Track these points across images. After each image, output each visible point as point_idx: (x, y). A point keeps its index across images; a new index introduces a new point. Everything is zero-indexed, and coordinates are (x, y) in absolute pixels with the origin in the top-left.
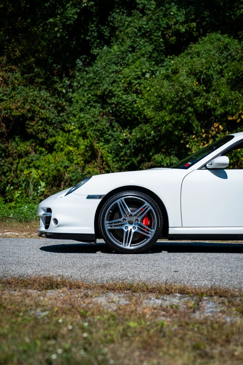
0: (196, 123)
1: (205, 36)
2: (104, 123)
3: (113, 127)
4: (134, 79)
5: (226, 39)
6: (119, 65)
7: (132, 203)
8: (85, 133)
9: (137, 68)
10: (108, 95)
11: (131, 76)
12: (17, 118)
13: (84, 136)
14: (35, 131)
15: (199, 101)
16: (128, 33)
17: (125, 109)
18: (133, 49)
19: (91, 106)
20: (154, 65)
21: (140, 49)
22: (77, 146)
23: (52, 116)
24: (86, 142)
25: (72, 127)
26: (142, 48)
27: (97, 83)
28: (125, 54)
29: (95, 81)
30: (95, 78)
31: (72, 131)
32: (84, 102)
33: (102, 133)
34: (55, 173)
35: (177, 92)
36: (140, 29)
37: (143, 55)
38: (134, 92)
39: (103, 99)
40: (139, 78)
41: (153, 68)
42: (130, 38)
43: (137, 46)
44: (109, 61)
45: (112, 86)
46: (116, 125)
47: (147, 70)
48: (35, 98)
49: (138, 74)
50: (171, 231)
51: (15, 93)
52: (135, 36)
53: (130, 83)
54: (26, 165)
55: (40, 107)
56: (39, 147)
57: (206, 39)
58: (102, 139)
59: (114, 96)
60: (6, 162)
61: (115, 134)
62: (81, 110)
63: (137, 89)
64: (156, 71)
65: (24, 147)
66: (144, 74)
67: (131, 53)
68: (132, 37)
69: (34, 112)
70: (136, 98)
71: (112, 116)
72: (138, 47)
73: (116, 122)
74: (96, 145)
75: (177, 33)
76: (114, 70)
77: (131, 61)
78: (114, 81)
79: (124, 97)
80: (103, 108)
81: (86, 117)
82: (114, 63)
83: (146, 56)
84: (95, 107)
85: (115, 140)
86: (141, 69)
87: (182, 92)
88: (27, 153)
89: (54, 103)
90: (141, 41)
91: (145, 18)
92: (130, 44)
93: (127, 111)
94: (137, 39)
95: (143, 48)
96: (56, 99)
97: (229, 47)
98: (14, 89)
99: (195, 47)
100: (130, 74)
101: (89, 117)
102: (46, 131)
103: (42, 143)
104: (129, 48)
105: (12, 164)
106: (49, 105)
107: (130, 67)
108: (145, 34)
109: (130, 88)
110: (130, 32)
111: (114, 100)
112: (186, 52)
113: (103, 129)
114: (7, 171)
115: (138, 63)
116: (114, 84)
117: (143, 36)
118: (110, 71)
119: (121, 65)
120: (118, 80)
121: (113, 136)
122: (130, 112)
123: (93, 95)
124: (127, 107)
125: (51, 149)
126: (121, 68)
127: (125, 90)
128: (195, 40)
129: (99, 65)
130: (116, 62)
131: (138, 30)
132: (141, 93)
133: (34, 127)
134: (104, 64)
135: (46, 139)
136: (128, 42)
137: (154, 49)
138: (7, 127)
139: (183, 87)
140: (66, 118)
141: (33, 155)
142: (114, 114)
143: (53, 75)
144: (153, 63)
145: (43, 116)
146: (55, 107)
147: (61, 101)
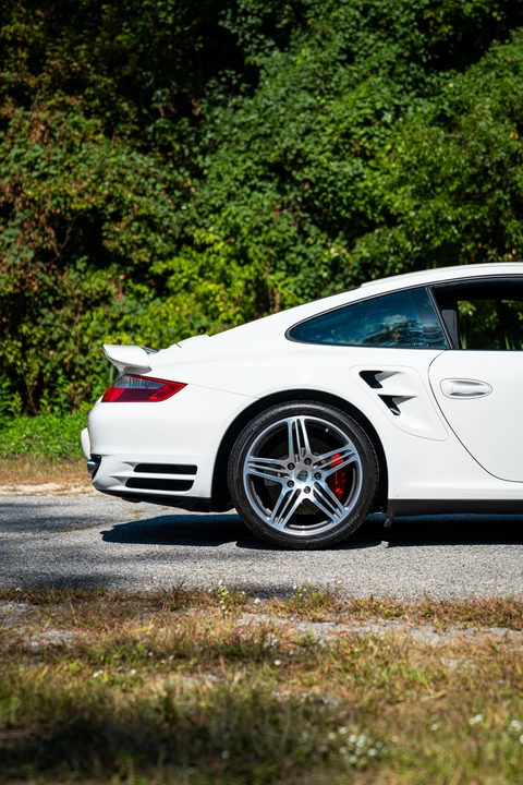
2: (286, 226)
3: (306, 235)
4: (357, 126)
6: (316, 93)
8: (244, 250)
9: (362, 100)
11: (350, 119)
12: (81, 218)
14: (124, 246)
16: (337, 19)
17: (335, 193)
18: (350, 57)
19: (253, 188)
20: (400, 92)
21: (365, 57)
24: (248, 272)
25: (212, 237)
26: (371, 55)
27: (266, 136)
28: (331, 69)
29: (262, 130)
30: (261, 124)
31: (211, 245)
32: (236, 179)
37: (374, 71)
38: (356, 155)
40: (367, 123)
41: (400, 99)
42: (343, 30)
43: (360, 49)
44: (293, 85)
45: (303, 140)
46: (314, 230)
47: (386, 106)
48: (123, 171)
49: (365, 114)
51: (74, 157)
52: (353, 27)
53: (347, 135)
54: (108, 325)
55: (135, 192)
56: (135, 283)
59: (309, 164)
60: (57, 317)
61: (311, 252)
62: (231, 196)
63: (363, 148)
64: (406, 106)
65: (97, 282)
66: (379, 114)
67: (344, 67)
68: (347, 28)
69: (120, 202)
70: (361, 169)
71: (304, 211)
72: (361, 52)
73: (312, 223)
74: (271, 279)
76: (307, 105)
77: (344, 83)
78: (308, 131)
79: (334, 166)
80: (281, 190)
82: (305, 88)
83: (381, 72)
84: (261, 190)
85: (311, 265)
86: (372, 103)
87: (484, 154)
88: (105, 298)
89: (164, 180)
90: (368, 37)
92: (344, 46)
93: (341, 199)
94: (360, 34)
95: (374, 54)
96: (170, 171)
98: (70, 151)
100: (346, 114)
101: (250, 212)
102: (145, 243)
103: (140, 273)
104: (339, 54)
105: (70, 322)
106: (154, 185)
107: (345, 98)
109: (347, 146)
110: (343, 17)
111: (309, 173)
112: (483, 62)
113: (284, 240)
114: (59, 339)
115: (363, 89)
116: (307, 138)
117: (374, 25)
118: (297, 106)
119: (322, 94)
120: (318, 127)
121: (305, 256)
122: (348, 199)
123: (257, 164)
124: (340, 189)
125: (161, 287)
126: (323, 101)
129: (270, 89)
130: (311, 86)
131: (361, 13)
132: (373, 157)
133: (119, 236)
134: (282, 91)
135: (151, 264)
136: (339, 41)
137: (400, 56)
138: (60, 238)
139: (488, 144)
140: (195, 214)
141: (121, 302)
142: (307, 205)
143: (156, 114)
144: (399, 87)
145: (143, 211)
146: (169, 191)
147: (183, 176)
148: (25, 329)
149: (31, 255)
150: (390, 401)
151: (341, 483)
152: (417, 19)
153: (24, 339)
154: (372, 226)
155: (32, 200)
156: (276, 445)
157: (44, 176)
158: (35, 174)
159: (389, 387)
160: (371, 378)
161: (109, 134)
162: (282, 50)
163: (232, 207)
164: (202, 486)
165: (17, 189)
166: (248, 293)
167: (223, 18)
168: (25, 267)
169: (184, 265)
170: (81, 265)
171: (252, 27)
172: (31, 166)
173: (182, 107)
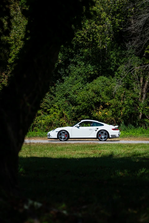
1: (99, 77)
5: (105, 78)
7: (64, 133)
10: (68, 95)
15: (95, 99)
22: (57, 112)
23: (49, 101)
33: (66, 107)
34: (50, 121)
35: (88, 97)
36: (78, 72)
39: (66, 96)
50: (70, 137)
57: (99, 78)
58: (66, 110)
75: (90, 74)
81: (60, 102)
91: (80, 69)
97: (106, 81)
99: (95, 81)
108: (80, 74)
127: (73, 93)
128: (96, 78)
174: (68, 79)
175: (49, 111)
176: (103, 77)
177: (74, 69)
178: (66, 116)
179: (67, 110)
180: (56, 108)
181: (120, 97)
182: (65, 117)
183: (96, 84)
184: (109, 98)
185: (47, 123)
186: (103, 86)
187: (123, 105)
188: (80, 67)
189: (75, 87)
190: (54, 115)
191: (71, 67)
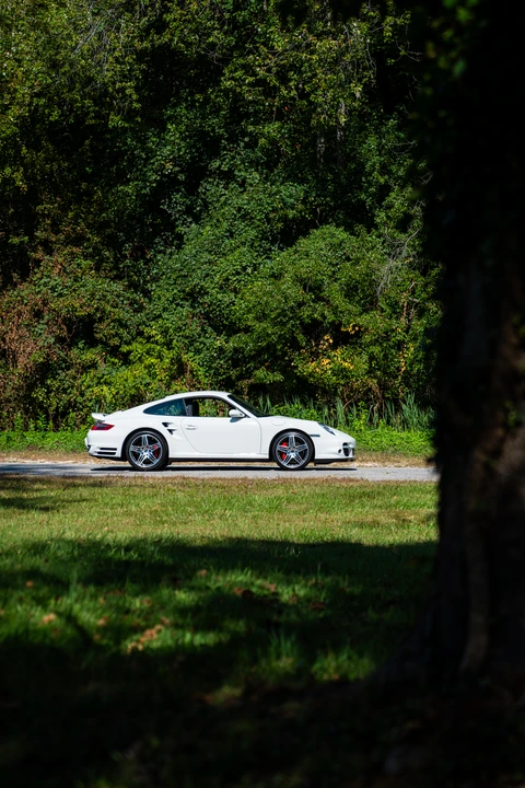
0: (300, 337)
1: (317, 228)
2: (194, 327)
3: (205, 332)
4: (232, 275)
5: (341, 234)
6: (213, 253)
8: (171, 341)
9: (236, 260)
10: (199, 292)
11: (229, 271)
12: (81, 319)
13: (169, 345)
14: (105, 336)
15: (306, 312)
16: (224, 213)
17: (220, 311)
18: (232, 235)
19: (178, 305)
20: (257, 256)
21: (239, 235)
22: (160, 357)
23: (127, 316)
24: (172, 354)
25: (154, 332)
26: (242, 234)
27: (185, 276)
28: (221, 240)
29: (182, 273)
30: (182, 270)
31: (153, 337)
32: (168, 300)
33: (192, 340)
34: (133, 391)
35: (280, 302)
36: (239, 210)
37: (243, 244)
38: (232, 291)
39: (193, 296)
40: (238, 273)
41: (256, 260)
42: (227, 220)
43: (236, 230)
44: (200, 248)
45: (204, 280)
46: (210, 330)
47: (249, 264)
48: (105, 293)
49: (237, 269)
51: (78, 284)
52: (233, 218)
53: (227, 279)
54: (96, 381)
55: (112, 306)
56: (111, 357)
57: (317, 232)
58: (192, 348)
59: (207, 294)
60: (67, 375)
61: (208, 342)
62: (165, 309)
63: (235, 288)
64: (259, 264)
65: (89, 355)
66: (244, 269)
67: (228, 239)
68: (230, 219)
69: (103, 311)
70: (234, 299)
71: (205, 319)
72: (237, 232)
73: (209, 326)
74: (185, 357)
75: (284, 219)
76: (207, 260)
77: (227, 249)
78: (207, 275)
79: (219, 296)
80: (192, 306)
81: (170, 320)
82: (207, 250)
83: (247, 245)
84: (182, 306)
85: (208, 349)
86: (241, 262)
87: (284, 302)
88: (94, 365)
89: (128, 299)
90: (241, 224)
91: (245, 196)
92: (228, 228)
93: (223, 314)
94: (236, 222)
95: (244, 234)
96: (132, 294)
97: (343, 245)
98: (75, 280)
99: (303, 243)
100: (227, 268)
101: (176, 319)
102: (117, 334)
103: (114, 351)
104: (225, 232)
105: (75, 378)
106: (123, 302)
107: (228, 258)
109: (227, 286)
110: (227, 212)
111: (207, 299)
112: (294, 248)
113: (194, 335)
114: (68, 388)
115: (237, 253)
116: (206, 279)
117: (243, 217)
118: (202, 260)
119: (216, 254)
120: (213, 273)
121: (205, 344)
122: (227, 314)
123: (179, 291)
124: (223, 308)
125: (126, 360)
126: (216, 258)
127: (221, 288)
128: (305, 234)
129: (188, 248)
130: (210, 249)
131: (237, 211)
132: (240, 292)
133: (104, 330)
134: (194, 252)
135: (120, 346)
136: (225, 225)
137: (257, 237)
138: (69, 331)
139: (286, 298)
140: (144, 319)
141: (103, 368)
142: (206, 316)
143: (125, 257)
144: (256, 254)
145: (116, 317)
146: (130, 304)
147: (139, 296)
148: (49, 382)
149: (53, 340)
150: (170, 431)
151: (156, 453)
152: (266, 217)
153: (48, 387)
154: (239, 331)
155: (54, 310)
156: (139, 443)
157: (60, 295)
158: (56, 294)
159: (170, 427)
160: (165, 424)
161: (97, 269)
162: (197, 223)
163: (165, 315)
164: (118, 454)
165: (45, 303)
166: (172, 364)
167: (163, 204)
168: (49, 347)
169: (137, 348)
170: (80, 346)
171: (179, 211)
172: (53, 289)
173: (139, 253)
174: (199, 235)
175: (129, 352)
176: (332, 229)
177: (221, 196)
178: (191, 372)
179: (198, 351)
180: (156, 342)
181: (397, 303)
182: (188, 375)
183: (308, 256)
184: (356, 309)
185: (123, 398)
186: (334, 262)
187: (407, 332)
188: (245, 191)
189: (226, 265)
190: (148, 367)
191: (211, 188)
